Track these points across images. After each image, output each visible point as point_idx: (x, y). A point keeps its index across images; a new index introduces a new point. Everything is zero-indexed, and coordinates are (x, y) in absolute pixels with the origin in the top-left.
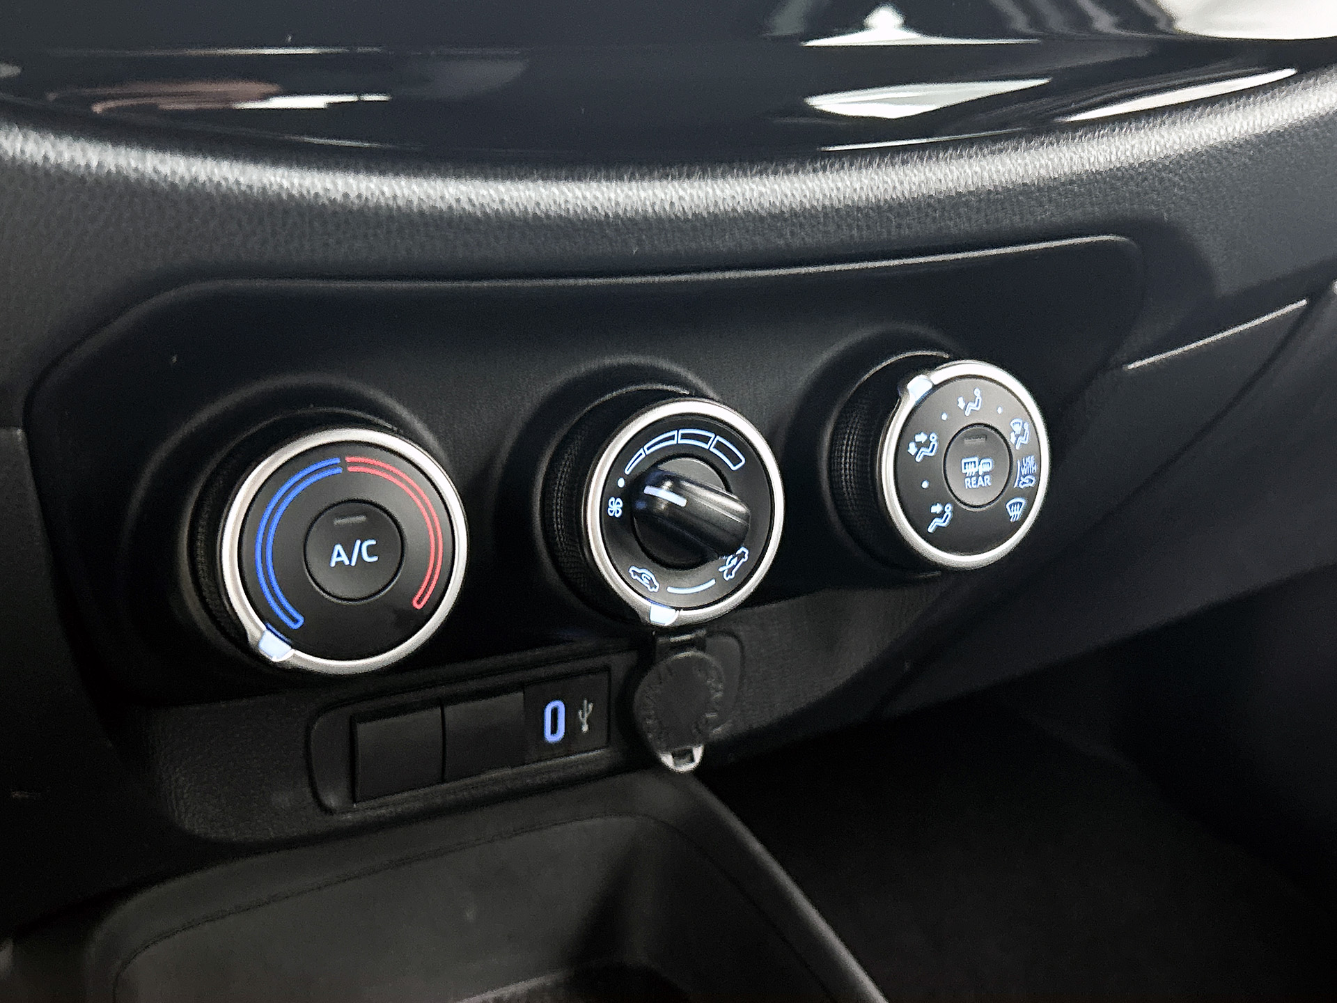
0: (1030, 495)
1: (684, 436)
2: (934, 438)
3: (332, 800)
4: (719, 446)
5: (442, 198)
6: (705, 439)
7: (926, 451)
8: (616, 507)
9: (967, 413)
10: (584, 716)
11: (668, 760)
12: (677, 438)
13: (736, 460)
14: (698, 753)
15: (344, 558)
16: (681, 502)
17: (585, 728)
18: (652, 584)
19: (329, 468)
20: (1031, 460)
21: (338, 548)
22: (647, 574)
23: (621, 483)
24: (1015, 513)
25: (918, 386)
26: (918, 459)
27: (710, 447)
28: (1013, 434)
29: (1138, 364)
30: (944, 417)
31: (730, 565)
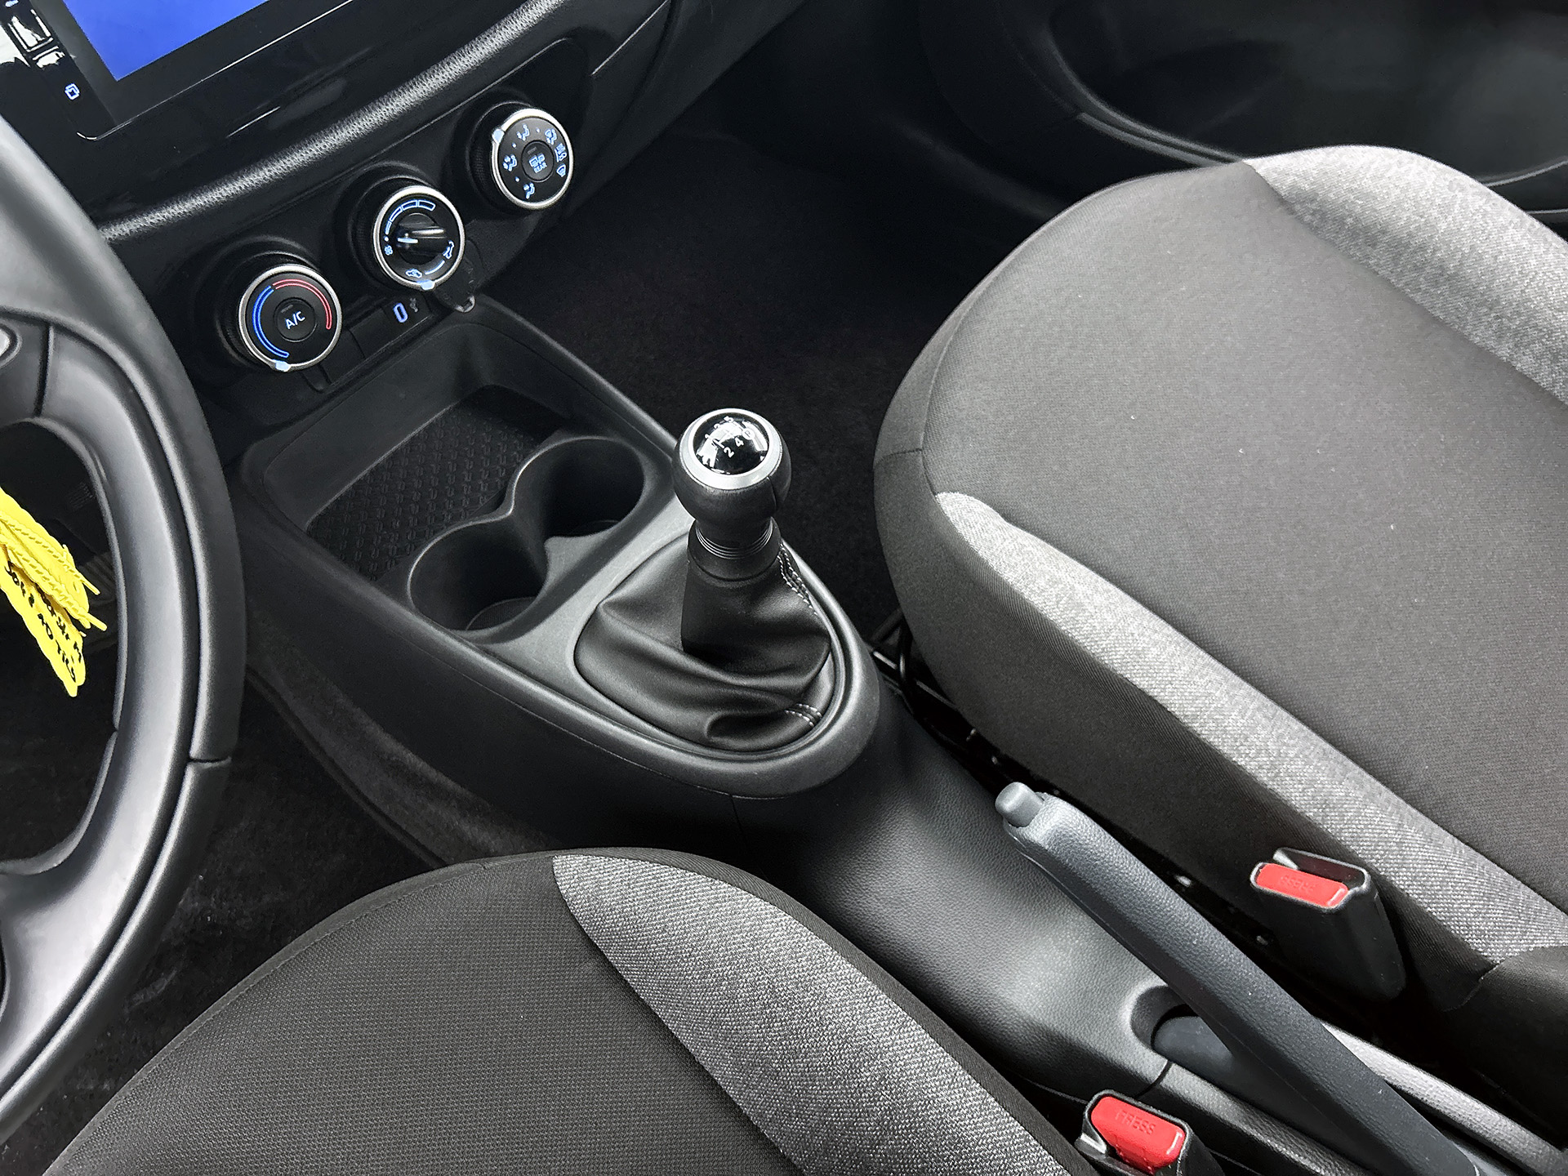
0: (566, 161)
1: (404, 207)
2: (513, 157)
3: (320, 387)
4: (421, 203)
5: (264, 179)
6: (414, 204)
7: (511, 166)
8: (389, 250)
9: (524, 139)
10: (413, 306)
11: (460, 308)
12: (401, 209)
13: (431, 206)
14: (472, 300)
15: (292, 324)
16: (416, 241)
17: (416, 310)
18: (419, 275)
19: (268, 292)
20: (561, 147)
21: (288, 321)
22: (415, 271)
23: (387, 239)
24: (562, 173)
25: (498, 136)
26: (510, 170)
27: (418, 205)
28: (548, 139)
29: (597, 70)
30: (514, 146)
31: (448, 253)
